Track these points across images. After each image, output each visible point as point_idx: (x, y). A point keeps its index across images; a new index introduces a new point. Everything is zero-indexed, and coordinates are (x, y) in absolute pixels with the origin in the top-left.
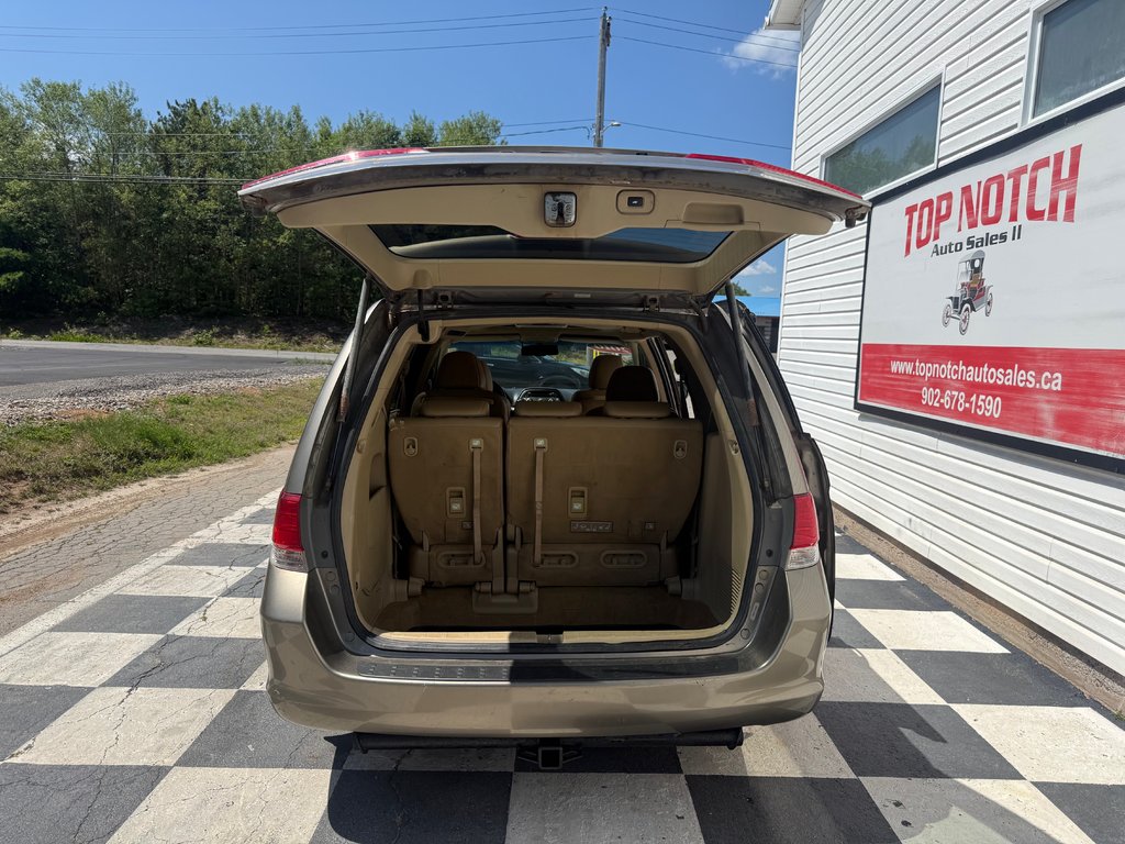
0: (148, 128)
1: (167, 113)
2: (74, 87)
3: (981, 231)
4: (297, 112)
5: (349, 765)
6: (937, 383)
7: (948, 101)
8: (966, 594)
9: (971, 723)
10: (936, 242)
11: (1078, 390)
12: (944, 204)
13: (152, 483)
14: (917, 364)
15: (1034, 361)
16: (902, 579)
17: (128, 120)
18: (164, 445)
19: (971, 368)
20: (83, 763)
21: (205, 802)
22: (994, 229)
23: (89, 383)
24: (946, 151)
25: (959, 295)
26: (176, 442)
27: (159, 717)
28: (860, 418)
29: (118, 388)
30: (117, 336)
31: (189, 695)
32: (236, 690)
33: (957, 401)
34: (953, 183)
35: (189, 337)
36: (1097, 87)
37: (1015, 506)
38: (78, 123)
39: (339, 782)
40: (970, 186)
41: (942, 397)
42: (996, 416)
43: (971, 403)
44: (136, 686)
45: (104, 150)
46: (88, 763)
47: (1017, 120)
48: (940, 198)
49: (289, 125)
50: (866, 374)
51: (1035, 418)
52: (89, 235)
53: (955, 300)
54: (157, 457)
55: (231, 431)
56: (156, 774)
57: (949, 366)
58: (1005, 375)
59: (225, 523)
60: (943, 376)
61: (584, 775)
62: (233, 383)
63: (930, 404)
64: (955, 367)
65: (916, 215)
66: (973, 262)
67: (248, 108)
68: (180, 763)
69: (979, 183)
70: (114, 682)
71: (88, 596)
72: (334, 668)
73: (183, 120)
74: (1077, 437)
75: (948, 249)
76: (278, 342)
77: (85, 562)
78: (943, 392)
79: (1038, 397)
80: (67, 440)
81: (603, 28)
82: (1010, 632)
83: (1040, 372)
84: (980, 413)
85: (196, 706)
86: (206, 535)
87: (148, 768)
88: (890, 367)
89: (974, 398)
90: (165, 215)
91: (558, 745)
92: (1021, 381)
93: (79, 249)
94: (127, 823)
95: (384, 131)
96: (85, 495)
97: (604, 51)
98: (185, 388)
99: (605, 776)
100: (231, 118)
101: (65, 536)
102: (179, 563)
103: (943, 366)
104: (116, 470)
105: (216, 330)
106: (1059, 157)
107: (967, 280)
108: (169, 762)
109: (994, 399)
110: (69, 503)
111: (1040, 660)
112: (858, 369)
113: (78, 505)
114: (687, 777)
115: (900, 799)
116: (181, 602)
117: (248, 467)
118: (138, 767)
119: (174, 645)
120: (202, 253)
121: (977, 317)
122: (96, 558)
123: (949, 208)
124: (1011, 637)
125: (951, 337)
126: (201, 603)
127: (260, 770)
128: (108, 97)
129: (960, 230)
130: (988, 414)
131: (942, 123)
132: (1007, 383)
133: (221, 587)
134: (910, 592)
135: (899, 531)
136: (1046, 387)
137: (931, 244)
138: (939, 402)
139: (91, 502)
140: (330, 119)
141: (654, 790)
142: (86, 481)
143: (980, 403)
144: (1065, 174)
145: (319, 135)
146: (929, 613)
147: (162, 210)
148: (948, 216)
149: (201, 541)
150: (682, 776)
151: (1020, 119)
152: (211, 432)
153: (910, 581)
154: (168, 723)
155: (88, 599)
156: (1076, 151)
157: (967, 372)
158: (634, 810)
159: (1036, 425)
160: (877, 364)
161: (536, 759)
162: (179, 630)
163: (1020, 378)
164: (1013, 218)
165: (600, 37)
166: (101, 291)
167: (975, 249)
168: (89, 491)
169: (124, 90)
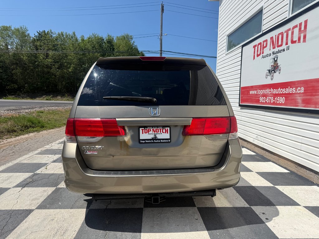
0: (31, 39)
1: (37, 34)
2: (10, 27)
3: (277, 49)
4: (74, 33)
5: (91, 207)
6: (264, 95)
7: (265, 14)
8: (275, 156)
9: (282, 191)
10: (263, 54)
11: (309, 91)
12: (265, 43)
13: (31, 134)
14: (258, 91)
15: (295, 85)
16: (255, 154)
17: (26, 36)
18: (35, 124)
19: (275, 90)
20: (6, 209)
21: (45, 219)
22: (280, 48)
23: (13, 108)
24: (264, 28)
25: (270, 69)
26: (39, 123)
27: (31, 196)
28: (241, 109)
29: (22, 109)
30: (23, 98)
31: (41, 189)
32: (55, 188)
33: (271, 100)
34: (268, 37)
35: (44, 98)
36: (311, 2)
37: (290, 129)
38: (11, 37)
39: (88, 212)
40: (273, 37)
41: (266, 99)
42: (283, 103)
43: (275, 100)
44: (24, 187)
45: (19, 45)
46: (7, 209)
47: (287, 15)
48: (264, 42)
49: (72, 37)
50: (242, 96)
51: (295, 102)
52: (14, 69)
53: (269, 71)
54: (33, 127)
55: (56, 120)
56: (29, 212)
57: (268, 90)
58: (285, 90)
59: (53, 144)
60: (266, 93)
61: (165, 208)
62: (56, 108)
63: (262, 102)
64: (270, 90)
65: (256, 48)
66: (274, 59)
67: (60, 32)
68: (37, 208)
69: (276, 36)
70: (17, 186)
71: (10, 163)
72: (86, 173)
73: (41, 36)
74: (309, 105)
75: (267, 56)
76: (70, 99)
77: (10, 155)
78: (266, 98)
79: (296, 95)
80: (6, 122)
81: (162, 7)
82: (289, 167)
83: (296, 88)
84: (278, 102)
85: (43, 192)
86: (48, 147)
87: (27, 210)
88: (250, 93)
89: (276, 98)
90: (36, 63)
91: (158, 196)
92: (291, 91)
93: (11, 73)
94: (19, 226)
95: (99, 39)
96: (11, 138)
97: (162, 14)
98: (42, 109)
99: (172, 209)
100: (55, 35)
101: (4, 148)
102: (39, 154)
103: (266, 90)
104: (21, 130)
105: (52, 96)
106: (301, 24)
107: (273, 64)
108: (33, 208)
109: (282, 98)
110: (6, 140)
111: (299, 173)
112: (240, 95)
113: (9, 140)
114: (198, 208)
115: (264, 212)
116: (39, 164)
117: (60, 130)
118: (23, 210)
119: (37, 176)
120: (47, 74)
121: (276, 75)
122: (13, 154)
123: (267, 44)
124: (290, 168)
125: (269, 81)
126: (45, 164)
127: (63, 210)
128: (20, 30)
129: (270, 50)
130: (280, 102)
131: (264, 20)
132: (286, 93)
133: (52, 160)
134: (258, 157)
135: (254, 140)
136: (299, 92)
137: (261, 55)
138: (265, 101)
139: (13, 139)
140: (84, 36)
141: (188, 212)
142: (12, 134)
143: (278, 99)
144: (303, 28)
145: (81, 41)
146: (264, 162)
147: (36, 62)
148: (266, 46)
149: (46, 148)
150: (196, 208)
151: (288, 15)
152: (50, 121)
153: (258, 154)
154: (34, 197)
155: (10, 164)
156: (306, 22)
157: (274, 91)
158: (182, 217)
159: (296, 104)
160: (246, 92)
161: (151, 201)
162: (38, 172)
163: (290, 90)
164: (287, 44)
165: (161, 10)
166: (18, 85)
167: (275, 55)
168: (12, 137)
169: (24, 28)
